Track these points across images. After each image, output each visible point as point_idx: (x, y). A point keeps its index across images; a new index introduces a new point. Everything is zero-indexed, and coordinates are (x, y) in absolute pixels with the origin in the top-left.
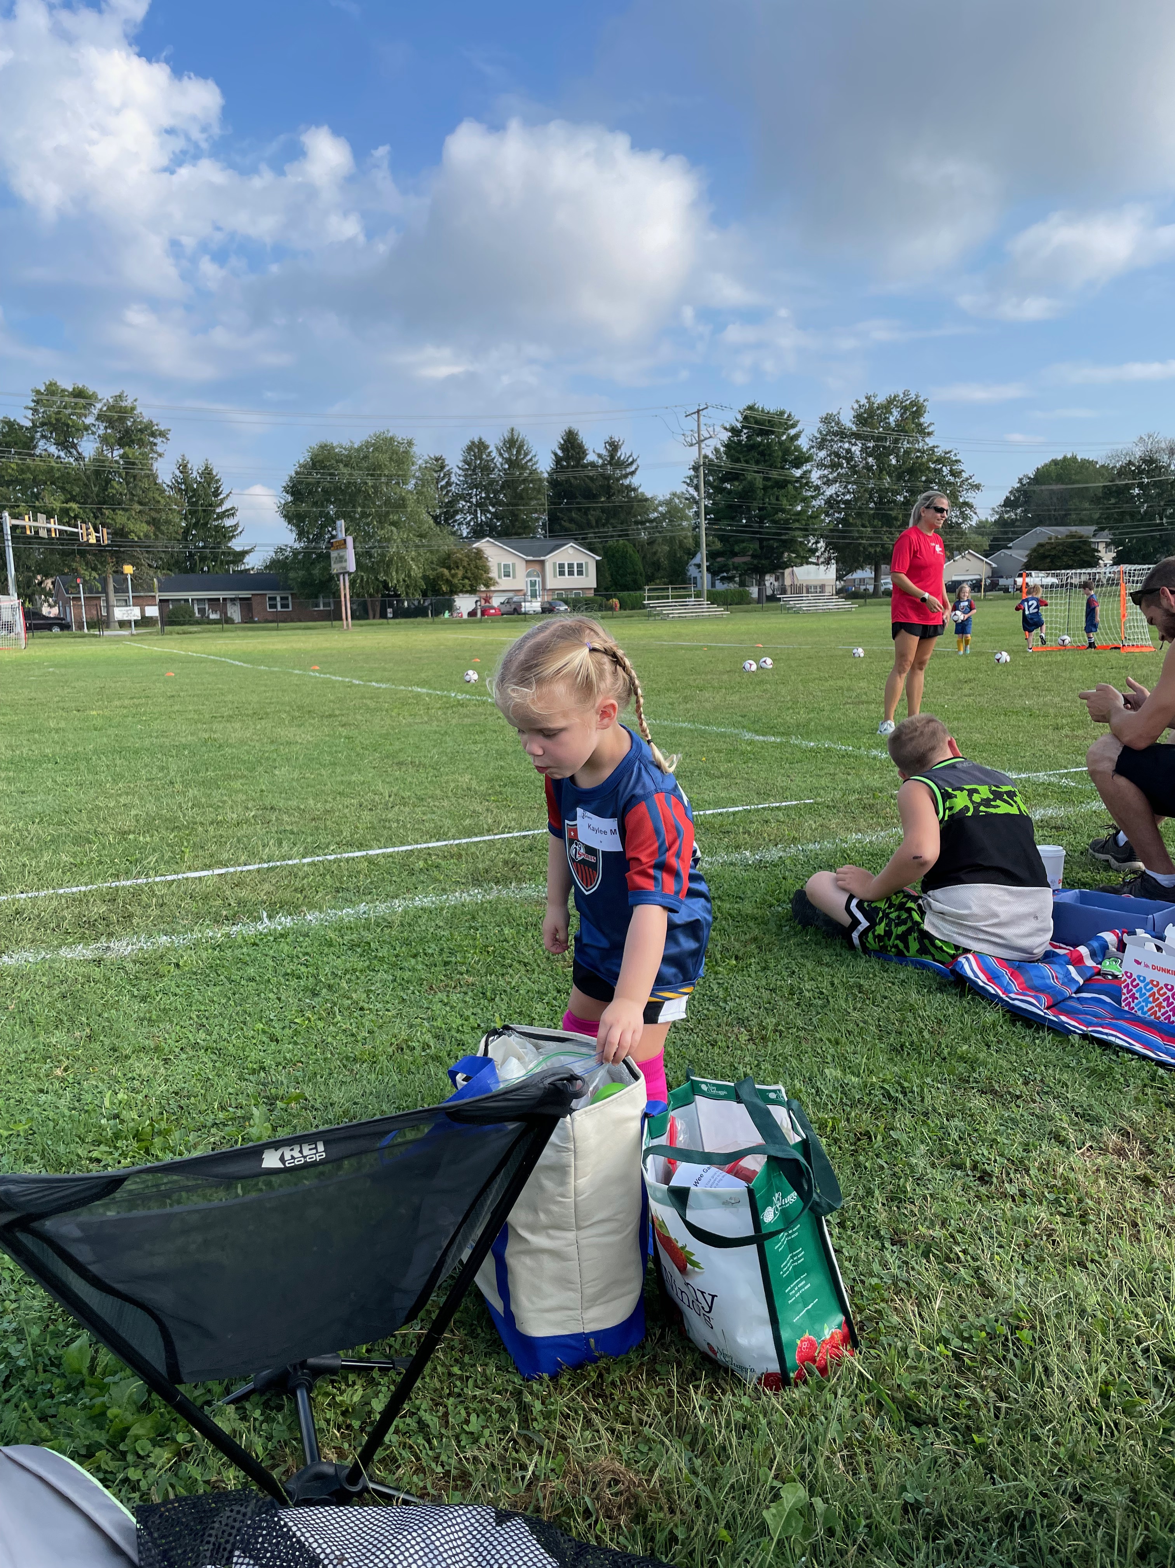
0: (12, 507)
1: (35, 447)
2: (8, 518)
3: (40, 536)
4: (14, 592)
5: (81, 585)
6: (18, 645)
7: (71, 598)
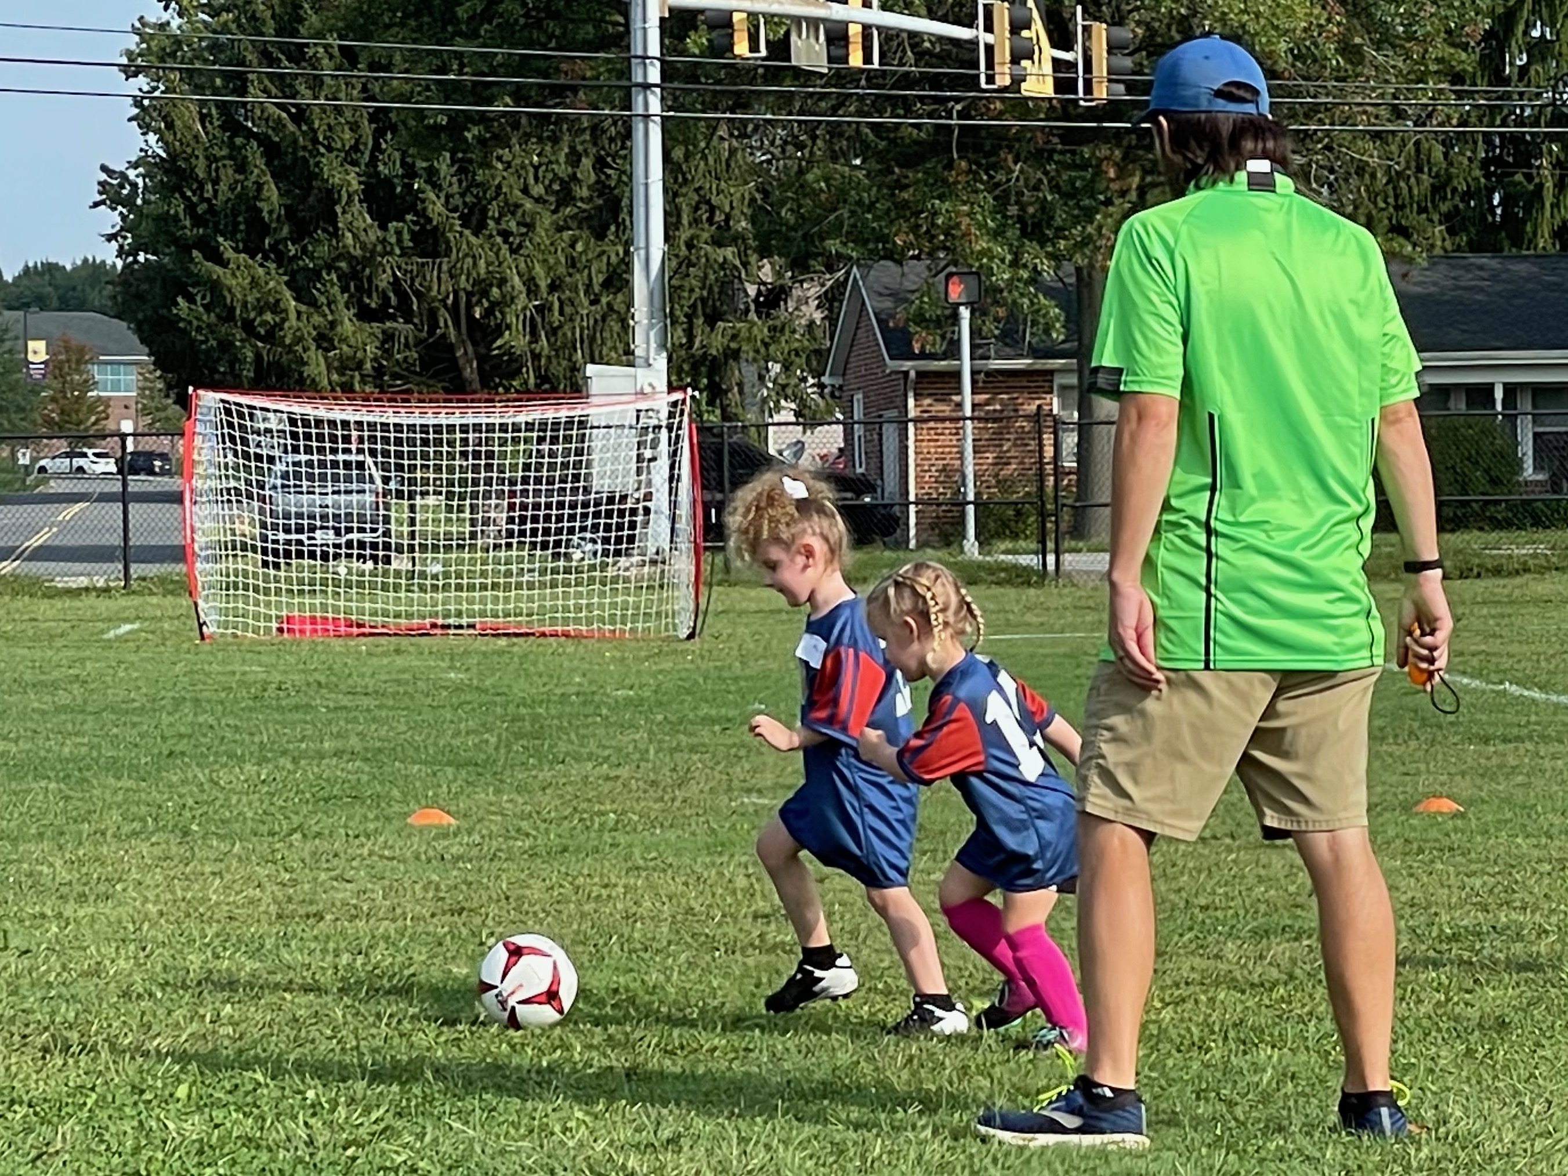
3: (794, 63)
4: (653, 345)
5: (965, 313)
6: (658, 614)
7: (912, 374)
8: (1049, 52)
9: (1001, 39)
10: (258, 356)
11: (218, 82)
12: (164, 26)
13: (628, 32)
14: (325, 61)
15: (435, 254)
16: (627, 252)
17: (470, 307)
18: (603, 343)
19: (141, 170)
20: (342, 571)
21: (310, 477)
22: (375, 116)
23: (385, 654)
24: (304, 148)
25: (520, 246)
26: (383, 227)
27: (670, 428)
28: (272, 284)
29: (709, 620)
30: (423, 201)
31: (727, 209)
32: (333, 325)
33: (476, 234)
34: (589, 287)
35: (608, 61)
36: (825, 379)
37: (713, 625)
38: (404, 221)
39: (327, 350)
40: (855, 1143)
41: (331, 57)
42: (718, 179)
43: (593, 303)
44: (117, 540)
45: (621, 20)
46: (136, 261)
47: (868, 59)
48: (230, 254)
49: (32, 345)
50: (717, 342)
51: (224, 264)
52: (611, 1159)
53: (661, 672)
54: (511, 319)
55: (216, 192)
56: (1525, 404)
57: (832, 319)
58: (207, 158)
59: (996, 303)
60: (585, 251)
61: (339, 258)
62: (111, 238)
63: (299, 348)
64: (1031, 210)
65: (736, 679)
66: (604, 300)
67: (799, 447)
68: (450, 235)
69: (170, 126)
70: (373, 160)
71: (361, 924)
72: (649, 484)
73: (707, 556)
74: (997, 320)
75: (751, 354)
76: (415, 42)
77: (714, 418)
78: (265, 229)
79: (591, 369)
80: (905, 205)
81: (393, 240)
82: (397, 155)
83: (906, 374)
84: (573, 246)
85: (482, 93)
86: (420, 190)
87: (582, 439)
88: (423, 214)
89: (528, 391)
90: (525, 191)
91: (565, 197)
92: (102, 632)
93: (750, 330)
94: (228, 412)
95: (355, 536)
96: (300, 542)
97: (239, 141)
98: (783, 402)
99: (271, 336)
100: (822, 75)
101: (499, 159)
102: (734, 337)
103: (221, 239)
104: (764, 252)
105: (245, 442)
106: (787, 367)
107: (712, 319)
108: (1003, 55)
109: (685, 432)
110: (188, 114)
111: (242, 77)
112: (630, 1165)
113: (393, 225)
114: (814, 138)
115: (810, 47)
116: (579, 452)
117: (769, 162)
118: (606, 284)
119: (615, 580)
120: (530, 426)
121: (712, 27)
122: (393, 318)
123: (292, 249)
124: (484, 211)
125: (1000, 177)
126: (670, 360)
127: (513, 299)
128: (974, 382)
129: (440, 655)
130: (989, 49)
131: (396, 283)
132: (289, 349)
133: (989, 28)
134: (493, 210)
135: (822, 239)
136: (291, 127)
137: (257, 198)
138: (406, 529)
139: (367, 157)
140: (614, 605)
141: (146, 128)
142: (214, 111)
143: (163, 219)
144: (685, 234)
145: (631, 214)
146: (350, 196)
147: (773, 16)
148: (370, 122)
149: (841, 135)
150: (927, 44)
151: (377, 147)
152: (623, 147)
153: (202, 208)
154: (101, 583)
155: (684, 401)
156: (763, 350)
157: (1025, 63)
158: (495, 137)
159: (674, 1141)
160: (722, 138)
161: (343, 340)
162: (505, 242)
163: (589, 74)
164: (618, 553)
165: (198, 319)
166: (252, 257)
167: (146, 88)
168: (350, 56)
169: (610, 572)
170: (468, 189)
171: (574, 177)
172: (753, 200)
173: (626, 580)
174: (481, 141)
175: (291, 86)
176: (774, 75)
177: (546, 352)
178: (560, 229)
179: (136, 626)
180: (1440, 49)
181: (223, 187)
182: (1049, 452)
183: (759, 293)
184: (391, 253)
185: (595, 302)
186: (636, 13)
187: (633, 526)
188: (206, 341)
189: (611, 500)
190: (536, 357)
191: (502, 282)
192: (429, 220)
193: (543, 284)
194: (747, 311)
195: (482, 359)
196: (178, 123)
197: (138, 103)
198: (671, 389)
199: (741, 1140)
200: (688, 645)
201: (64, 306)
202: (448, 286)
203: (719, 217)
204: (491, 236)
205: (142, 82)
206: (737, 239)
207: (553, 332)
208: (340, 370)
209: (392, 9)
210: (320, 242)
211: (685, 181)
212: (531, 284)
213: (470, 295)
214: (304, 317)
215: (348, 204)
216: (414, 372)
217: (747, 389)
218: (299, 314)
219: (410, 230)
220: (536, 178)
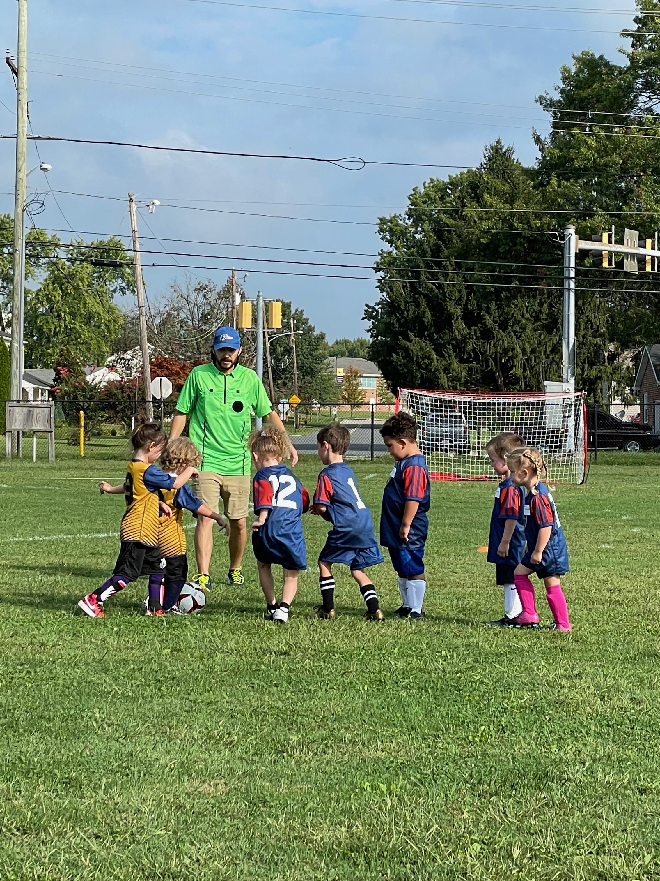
0: (582, 217)
1: (632, 105)
2: (574, 238)
3: (625, 270)
4: (570, 374)
6: (570, 475)
10: (422, 375)
11: (410, 274)
12: (390, 253)
13: (563, 258)
14: (450, 267)
15: (488, 339)
16: (560, 339)
17: (501, 360)
18: (550, 373)
19: (380, 306)
20: (452, 456)
21: (442, 421)
22: (467, 287)
23: (468, 487)
24: (441, 299)
25: (520, 336)
26: (470, 329)
27: (576, 406)
28: (428, 349)
29: (589, 477)
30: (485, 319)
31: (598, 324)
32: (450, 364)
33: (504, 332)
34: (545, 352)
35: (555, 268)
36: (634, 388)
37: (590, 479)
38: (477, 326)
39: (448, 374)
40: (647, 678)
41: (452, 265)
42: (595, 313)
43: (546, 358)
44: (369, 442)
45: (560, 253)
46: (377, 339)
47: (653, 268)
48: (412, 338)
49: (338, 370)
50: (593, 373)
51: (410, 341)
52: (555, 681)
53: (571, 497)
54: (516, 363)
55: (408, 314)
57: (636, 365)
58: (405, 302)
60: (544, 339)
62: (368, 331)
63: (437, 373)
65: (599, 500)
66: (551, 357)
67: (623, 413)
68: (494, 332)
69: (392, 290)
70: (466, 304)
71: (460, 589)
72: (567, 427)
73: (589, 453)
75: (606, 378)
76: (483, 260)
77: (591, 401)
78: (426, 328)
79: (546, 383)
81: (473, 333)
82: (475, 302)
84: (540, 336)
85: (508, 280)
86: (483, 315)
87: (542, 409)
88: (484, 324)
89: (522, 391)
90: (523, 316)
91: (537, 318)
92: (363, 477)
93: (605, 369)
94: (412, 397)
95: (458, 443)
96: (437, 445)
97: (417, 296)
98: (616, 397)
99: (427, 368)
100: (635, 275)
101: (513, 304)
102: (599, 371)
103: (409, 332)
104: (611, 340)
105: (418, 408)
106: (619, 383)
107: (591, 364)
109: (581, 408)
110: (398, 286)
111: (418, 273)
112: (563, 683)
113: (473, 328)
114: (631, 298)
115: (631, 264)
116: (542, 414)
117: (614, 307)
118: (552, 351)
119: (554, 461)
120: (523, 404)
121: (594, 256)
122: (471, 362)
123: (436, 336)
124: (507, 323)
126: (575, 379)
127: (517, 356)
129: (488, 488)
131: (474, 350)
132: (433, 373)
134: (511, 323)
135: (634, 336)
136: (436, 291)
137: (423, 317)
138: (476, 441)
139: (464, 302)
140: (553, 471)
141: (382, 291)
142: (408, 285)
143: (388, 325)
144: (582, 333)
145: (562, 325)
146: (457, 317)
147: (617, 252)
148: (466, 289)
149: (642, 297)
151: (468, 299)
152: (559, 300)
153: (402, 320)
154: (363, 459)
155: (581, 396)
156: (610, 376)
158: (512, 296)
159: (579, 675)
160: (597, 298)
161: (454, 370)
162: (515, 335)
163: (548, 273)
164: (555, 452)
165: (400, 361)
166: (421, 339)
167: (383, 276)
168: (459, 266)
169: (552, 459)
170: (502, 314)
171: (540, 311)
172: (608, 321)
173: (558, 462)
174: (507, 297)
175: (437, 276)
176: (616, 274)
177: (529, 376)
178: (535, 330)
179: (376, 475)
181: (411, 313)
183: (609, 355)
184: (472, 338)
185: (548, 357)
186: (566, 251)
187: (561, 442)
188: (403, 370)
189: (553, 432)
190: (525, 378)
191: (513, 349)
192: (487, 326)
193: (528, 350)
194: (604, 362)
195: (505, 378)
196: (395, 289)
197: (379, 281)
198: (576, 390)
199: (604, 675)
200: (581, 487)
201: (350, 355)
202: (493, 350)
203: (594, 326)
204: (509, 332)
205: (382, 273)
206: (602, 335)
207: (532, 368)
208: (452, 381)
209: (475, 248)
210: (446, 334)
211: (583, 313)
212: (524, 350)
213: (501, 354)
214: (439, 361)
215: (457, 320)
216: (479, 383)
217: (604, 391)
218: (437, 360)
219: (479, 330)
220: (527, 311)
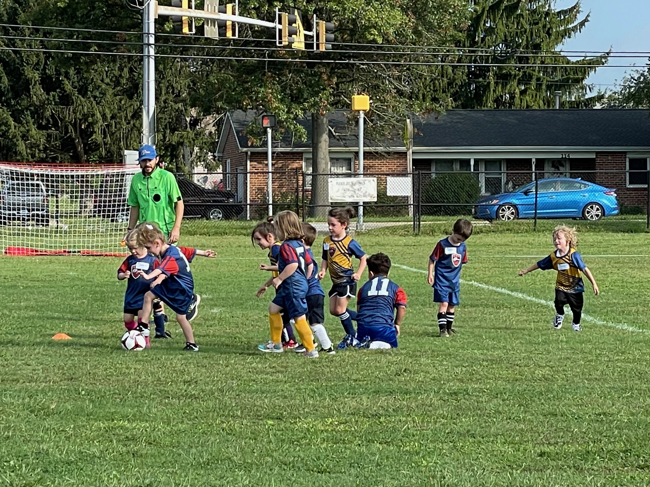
2: (153, 3)
3: (206, 36)
5: (269, 131)
7: (249, 153)
8: (303, 32)
9: (284, 27)
13: (142, 22)
14: (27, 31)
15: (67, 105)
16: (141, 104)
17: (81, 126)
18: (131, 139)
21: (18, 189)
23: (46, 262)
24: (18, 63)
25: (100, 102)
26: (48, 94)
28: (5, 115)
30: (63, 84)
31: (179, 89)
32: (28, 131)
33: (83, 97)
34: (126, 117)
35: (135, 34)
36: (216, 154)
38: (56, 92)
39: (26, 141)
41: (29, 29)
42: (176, 77)
43: (127, 124)
45: (140, 18)
47: (234, 35)
50: (175, 139)
54: (96, 129)
56: (482, 168)
57: (218, 130)
59: (281, 127)
60: (125, 104)
61: (30, 106)
63: (15, 140)
64: (295, 91)
66: (132, 122)
67: (206, 180)
68: (74, 97)
70: (45, 69)
74: (281, 133)
75: (188, 144)
76: (61, 26)
78: (3, 94)
79: (126, 152)
80: (248, 89)
81: (52, 99)
82: (54, 67)
83: (246, 153)
84: (120, 102)
85: (86, 46)
86: (62, 80)
88: (63, 89)
89: (102, 159)
90: (102, 81)
91: (117, 83)
93: (187, 134)
95: (36, 212)
96: (14, 215)
98: (199, 163)
99: (4, 135)
100: (216, 41)
101: (93, 69)
102: (181, 137)
104: (193, 105)
106: (201, 149)
107: (173, 130)
108: (285, 33)
113: (52, 93)
115: (211, 30)
117: (195, 71)
118: (133, 117)
121: (174, 22)
122: (50, 128)
123: (13, 102)
124: (87, 88)
125: (284, 79)
126: (157, 145)
127: (97, 122)
128: (272, 156)
129: (67, 264)
130: (280, 31)
131: (52, 116)
132: (11, 140)
133: (280, 23)
134: (90, 88)
135: (215, 101)
136: (13, 55)
138: (55, 209)
139: (42, 67)
144: (163, 98)
145: (142, 90)
146: (35, 82)
147: (198, 18)
148: (44, 56)
150: (256, 28)
151: (46, 63)
152: (140, 64)
156: (192, 142)
157: (293, 36)
158: (91, 61)
160: (178, 62)
161: (32, 137)
162: (95, 100)
163: (127, 38)
168: (36, 32)
170: (81, 79)
171: (120, 75)
172: (189, 85)
174: (86, 63)
176: (196, 40)
177: (109, 142)
178: (116, 95)
180: (452, 32)
182: (301, 183)
183: (191, 120)
184: (51, 104)
186: (145, 17)
190: (105, 144)
191: (93, 115)
192: (66, 91)
193: (109, 116)
194: (186, 127)
195: (85, 145)
202: (72, 116)
203: (176, 91)
204: (89, 98)
206: (183, 100)
207: (112, 134)
208: (31, 148)
209: (52, 13)
210: (23, 99)
211: (164, 78)
212: (104, 116)
213: (80, 120)
214: (17, 128)
215: (34, 85)
216: (58, 149)
217: (186, 157)
218: (15, 127)
219: (58, 95)
220: (107, 76)
